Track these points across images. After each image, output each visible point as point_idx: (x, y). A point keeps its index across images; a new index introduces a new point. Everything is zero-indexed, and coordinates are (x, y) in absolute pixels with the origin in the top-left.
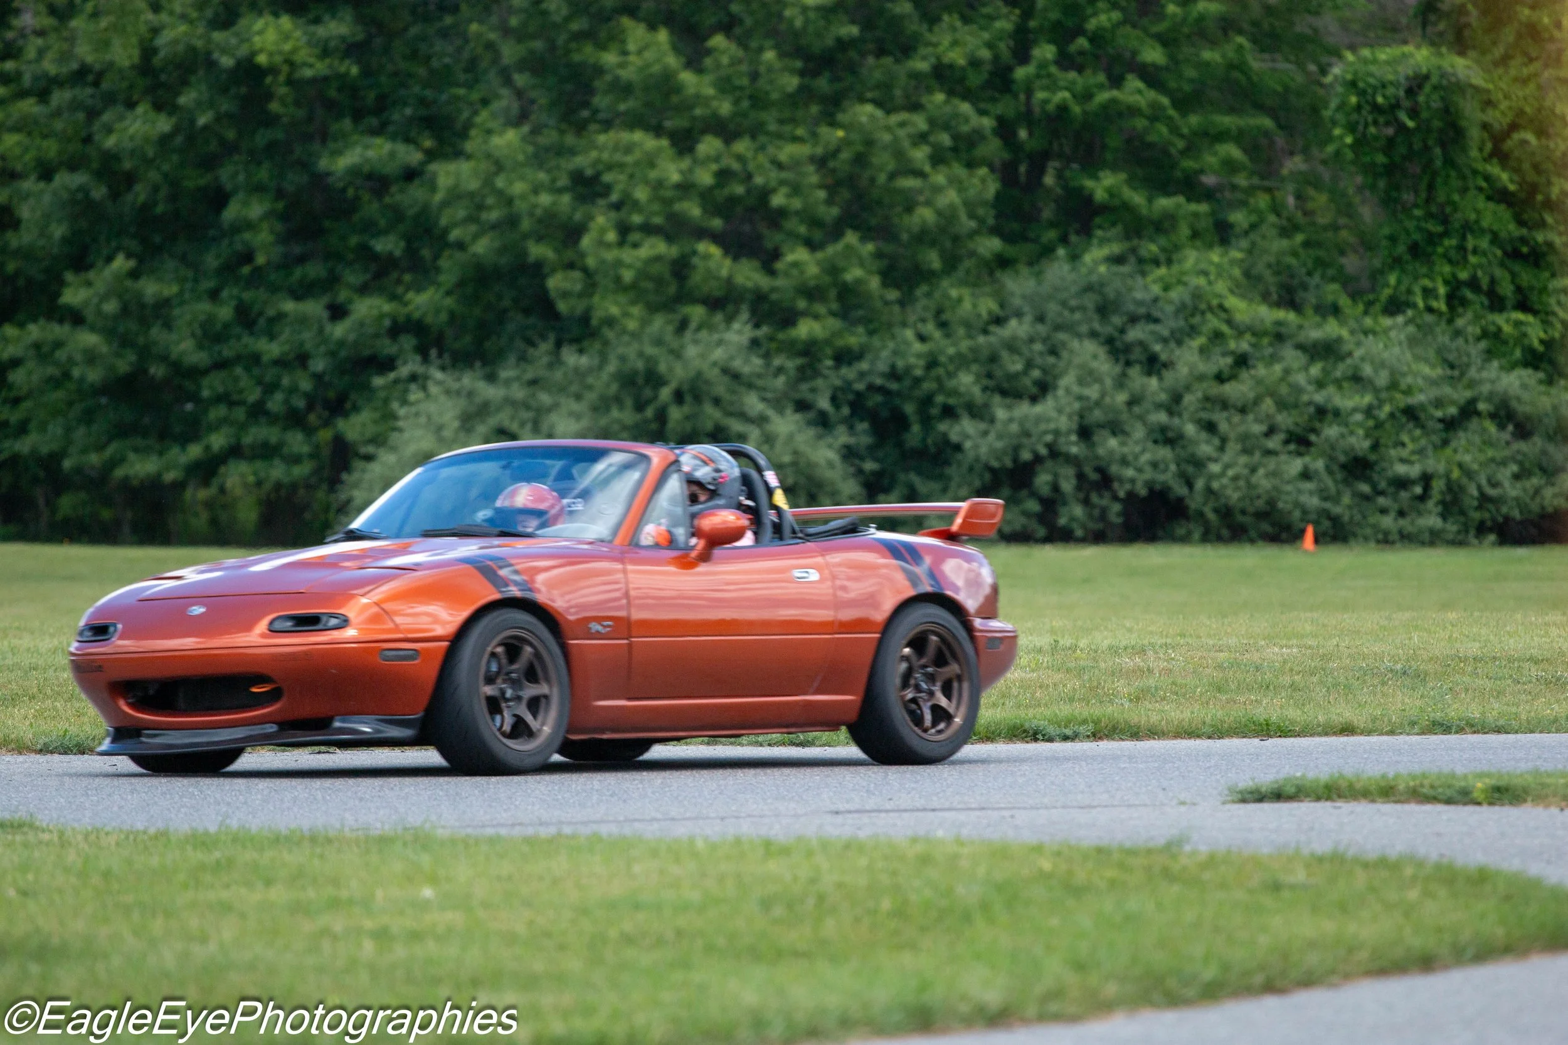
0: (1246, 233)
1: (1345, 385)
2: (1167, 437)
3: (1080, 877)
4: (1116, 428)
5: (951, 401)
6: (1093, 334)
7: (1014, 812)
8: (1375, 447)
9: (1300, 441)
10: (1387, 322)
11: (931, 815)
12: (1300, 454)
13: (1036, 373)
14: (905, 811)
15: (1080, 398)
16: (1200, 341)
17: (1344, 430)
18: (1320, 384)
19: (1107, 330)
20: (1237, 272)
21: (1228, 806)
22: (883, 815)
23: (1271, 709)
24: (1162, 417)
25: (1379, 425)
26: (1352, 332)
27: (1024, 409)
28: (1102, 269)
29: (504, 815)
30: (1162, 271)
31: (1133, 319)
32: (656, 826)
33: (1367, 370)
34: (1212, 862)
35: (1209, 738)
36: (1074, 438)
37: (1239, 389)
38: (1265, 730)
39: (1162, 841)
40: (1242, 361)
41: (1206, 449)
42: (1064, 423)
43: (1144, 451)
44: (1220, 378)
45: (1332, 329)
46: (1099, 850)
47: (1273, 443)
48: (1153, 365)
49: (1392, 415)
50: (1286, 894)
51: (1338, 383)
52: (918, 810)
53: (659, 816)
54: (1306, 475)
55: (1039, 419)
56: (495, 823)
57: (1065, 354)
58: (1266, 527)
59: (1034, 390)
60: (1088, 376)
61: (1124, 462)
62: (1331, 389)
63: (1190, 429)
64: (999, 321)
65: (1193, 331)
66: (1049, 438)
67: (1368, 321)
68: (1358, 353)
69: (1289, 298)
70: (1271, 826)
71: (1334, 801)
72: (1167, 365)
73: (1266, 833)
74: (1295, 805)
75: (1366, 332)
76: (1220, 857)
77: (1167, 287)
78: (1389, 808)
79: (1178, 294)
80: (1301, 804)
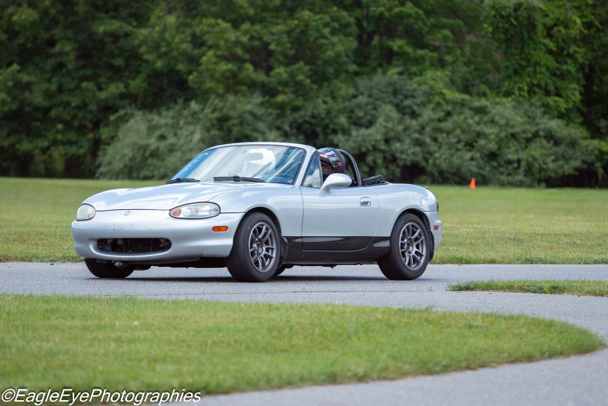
0: (451, 64)
1: (489, 124)
2: (418, 143)
3: (394, 321)
4: (399, 140)
5: (336, 127)
6: (391, 102)
7: (364, 293)
8: (499, 148)
9: (470, 146)
10: (504, 100)
11: (332, 293)
12: (470, 151)
13: (368, 117)
14: (322, 292)
15: (386, 127)
16: (432, 106)
17: (487, 141)
18: (478, 124)
19: (396, 101)
20: (447, 79)
21: (448, 292)
22: (313, 293)
23: (463, 253)
24: (417, 135)
25: (501, 140)
26: (491, 103)
27: (363, 131)
28: (395, 77)
29: (164, 291)
30: (418, 79)
31: (406, 97)
32: (224, 296)
33: (497, 118)
34: (444, 316)
35: (439, 264)
36: (382, 142)
37: (446, 125)
38: (460, 261)
39: (423, 307)
40: (448, 114)
41: (433, 147)
42: (379, 137)
43: (410, 148)
44: (440, 120)
45: (483, 102)
46: (400, 310)
47: (460, 146)
48: (414, 115)
49: (506, 137)
50: (474, 330)
51: (485, 123)
52: (326, 291)
53: (225, 292)
54: (472, 159)
55: (369, 135)
56: (160, 293)
57: (379, 109)
58: (456, 179)
59: (367, 124)
60: (388, 119)
61: (402, 152)
62: (483, 126)
63: (428, 140)
64: (354, 96)
65: (430, 102)
66: (373, 143)
67: (498, 100)
68: (494, 111)
69: (466, 90)
70: (465, 301)
71: (490, 291)
72: (419, 115)
73: (464, 304)
74: (474, 292)
75: (497, 104)
76: (447, 314)
77: (420, 85)
78: (511, 294)
79: (424, 88)
80: (476, 292)
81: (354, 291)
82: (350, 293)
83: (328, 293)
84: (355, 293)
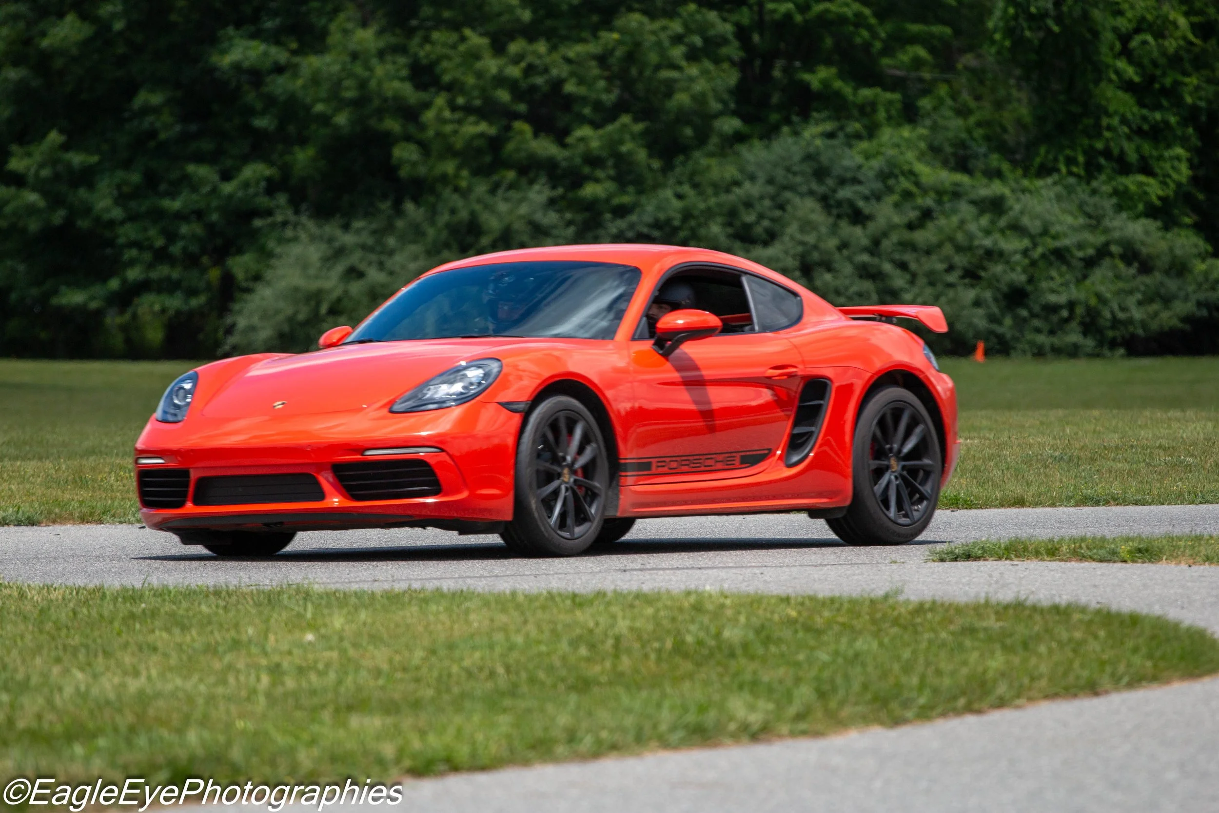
0: (930, 114)
1: (1008, 232)
2: (868, 273)
3: (819, 621)
4: (829, 266)
6: (811, 193)
7: (761, 570)
8: (1031, 280)
9: (972, 275)
10: (1039, 183)
11: (698, 572)
12: (972, 286)
13: (766, 223)
14: (678, 568)
15: (801, 243)
16: (895, 198)
17: (1006, 267)
18: (988, 232)
19: (821, 189)
20: (923, 145)
21: (930, 564)
22: (661, 572)
23: (959, 486)
24: (865, 258)
25: (1033, 263)
26: (1013, 191)
27: (759, 252)
28: (818, 142)
29: (365, 573)
30: (864, 145)
31: (842, 182)
33: (1026, 221)
34: (920, 609)
36: (797, 273)
37: (925, 236)
38: (954, 503)
39: (881, 594)
40: (927, 215)
41: (900, 281)
42: (790, 262)
43: (852, 285)
44: (911, 226)
45: (997, 188)
46: (833, 600)
47: (952, 278)
48: (858, 217)
49: (1044, 255)
50: (980, 636)
51: (1002, 231)
52: (687, 568)
53: (486, 574)
54: (977, 303)
55: (770, 259)
56: (358, 579)
57: (789, 209)
58: (947, 344)
59: (764, 236)
60: (806, 226)
61: (837, 292)
62: (997, 236)
63: (887, 267)
64: (736, 183)
65: (890, 190)
67: (1026, 183)
68: (1017, 207)
69: (962, 165)
70: (964, 580)
71: (1011, 560)
72: (870, 218)
73: (961, 586)
74: (981, 563)
75: (1024, 191)
76: (927, 606)
77: (867, 157)
78: (1055, 565)
79: (876, 163)
80: (986, 563)
81: (743, 567)
82: (734, 571)
83: (690, 572)
84: (744, 569)
